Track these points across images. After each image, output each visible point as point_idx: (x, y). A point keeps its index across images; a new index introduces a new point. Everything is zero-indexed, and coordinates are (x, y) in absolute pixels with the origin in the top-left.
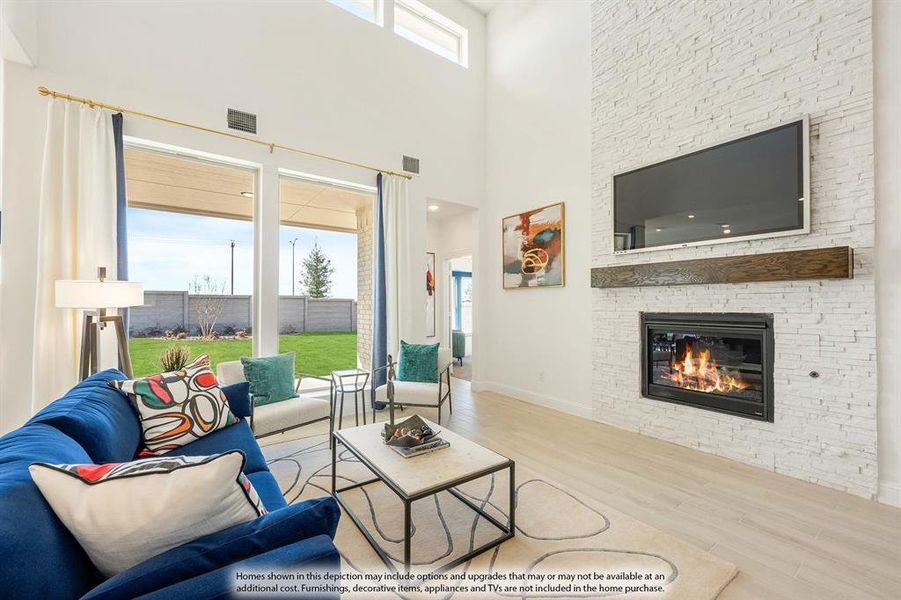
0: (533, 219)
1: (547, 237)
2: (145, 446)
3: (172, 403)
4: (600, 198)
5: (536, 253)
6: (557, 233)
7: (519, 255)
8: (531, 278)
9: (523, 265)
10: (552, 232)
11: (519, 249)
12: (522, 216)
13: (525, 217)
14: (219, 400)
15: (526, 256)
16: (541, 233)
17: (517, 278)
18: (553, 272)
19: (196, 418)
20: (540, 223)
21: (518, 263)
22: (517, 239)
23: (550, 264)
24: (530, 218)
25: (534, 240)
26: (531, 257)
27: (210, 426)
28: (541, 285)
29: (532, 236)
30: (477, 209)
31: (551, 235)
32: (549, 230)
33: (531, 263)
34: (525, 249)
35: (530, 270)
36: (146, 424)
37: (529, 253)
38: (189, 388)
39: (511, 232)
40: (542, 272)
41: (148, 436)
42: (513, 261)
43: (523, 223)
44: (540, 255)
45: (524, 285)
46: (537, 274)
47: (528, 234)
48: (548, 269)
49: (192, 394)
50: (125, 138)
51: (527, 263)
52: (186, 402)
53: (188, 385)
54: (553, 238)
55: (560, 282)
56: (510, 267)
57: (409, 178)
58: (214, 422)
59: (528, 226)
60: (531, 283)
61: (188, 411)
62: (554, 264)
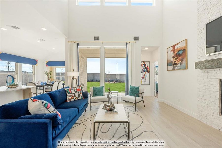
0: (176, 47)
1: (181, 52)
2: (67, 100)
3: (71, 93)
4: (201, 34)
5: (177, 58)
6: (184, 51)
7: (172, 60)
8: (175, 67)
9: (173, 63)
10: (183, 50)
11: (172, 57)
12: (173, 46)
13: (174, 47)
14: (80, 94)
15: (174, 60)
16: (179, 51)
17: (171, 67)
18: (183, 64)
19: (75, 96)
20: (178, 48)
21: (172, 62)
22: (171, 54)
23: (182, 61)
24: (175, 47)
25: (177, 54)
26: (176, 60)
27: (77, 98)
28: (179, 69)
29: (176, 53)
30: (159, 47)
31: (182, 51)
32: (182, 50)
33: (176, 62)
34: (174, 57)
35: (175, 64)
36: (67, 96)
37: (175, 59)
38: (75, 91)
39: (169, 52)
40: (179, 65)
41: (67, 98)
42: (170, 61)
43: (173, 49)
44: (179, 59)
45: (173, 69)
46: (178, 65)
47: (175, 52)
48: (181, 64)
49: (75, 92)
50: (79, 47)
51: (174, 62)
52: (73, 93)
53: (75, 90)
54: (183, 52)
55: (186, 68)
56: (169, 64)
57: (135, 42)
58: (78, 98)
59: (175, 49)
60: (176, 68)
61: (74, 95)
62: (183, 62)
